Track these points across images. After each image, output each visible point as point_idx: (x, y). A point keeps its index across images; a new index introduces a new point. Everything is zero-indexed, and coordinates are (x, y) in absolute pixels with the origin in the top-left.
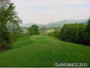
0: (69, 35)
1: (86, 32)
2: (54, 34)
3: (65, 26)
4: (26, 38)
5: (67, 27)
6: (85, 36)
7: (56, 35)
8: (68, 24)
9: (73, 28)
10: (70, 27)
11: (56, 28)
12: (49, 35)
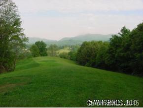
0: (88, 57)
1: (108, 54)
2: (70, 56)
3: (85, 44)
4: (27, 61)
5: (87, 46)
6: (106, 59)
7: (71, 57)
8: (89, 42)
9: (94, 48)
10: (91, 46)
11: (74, 46)
12: (61, 57)
